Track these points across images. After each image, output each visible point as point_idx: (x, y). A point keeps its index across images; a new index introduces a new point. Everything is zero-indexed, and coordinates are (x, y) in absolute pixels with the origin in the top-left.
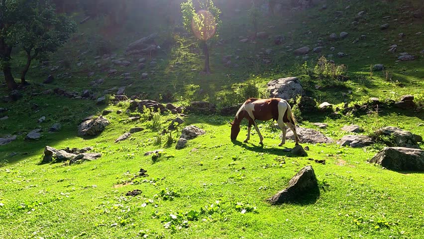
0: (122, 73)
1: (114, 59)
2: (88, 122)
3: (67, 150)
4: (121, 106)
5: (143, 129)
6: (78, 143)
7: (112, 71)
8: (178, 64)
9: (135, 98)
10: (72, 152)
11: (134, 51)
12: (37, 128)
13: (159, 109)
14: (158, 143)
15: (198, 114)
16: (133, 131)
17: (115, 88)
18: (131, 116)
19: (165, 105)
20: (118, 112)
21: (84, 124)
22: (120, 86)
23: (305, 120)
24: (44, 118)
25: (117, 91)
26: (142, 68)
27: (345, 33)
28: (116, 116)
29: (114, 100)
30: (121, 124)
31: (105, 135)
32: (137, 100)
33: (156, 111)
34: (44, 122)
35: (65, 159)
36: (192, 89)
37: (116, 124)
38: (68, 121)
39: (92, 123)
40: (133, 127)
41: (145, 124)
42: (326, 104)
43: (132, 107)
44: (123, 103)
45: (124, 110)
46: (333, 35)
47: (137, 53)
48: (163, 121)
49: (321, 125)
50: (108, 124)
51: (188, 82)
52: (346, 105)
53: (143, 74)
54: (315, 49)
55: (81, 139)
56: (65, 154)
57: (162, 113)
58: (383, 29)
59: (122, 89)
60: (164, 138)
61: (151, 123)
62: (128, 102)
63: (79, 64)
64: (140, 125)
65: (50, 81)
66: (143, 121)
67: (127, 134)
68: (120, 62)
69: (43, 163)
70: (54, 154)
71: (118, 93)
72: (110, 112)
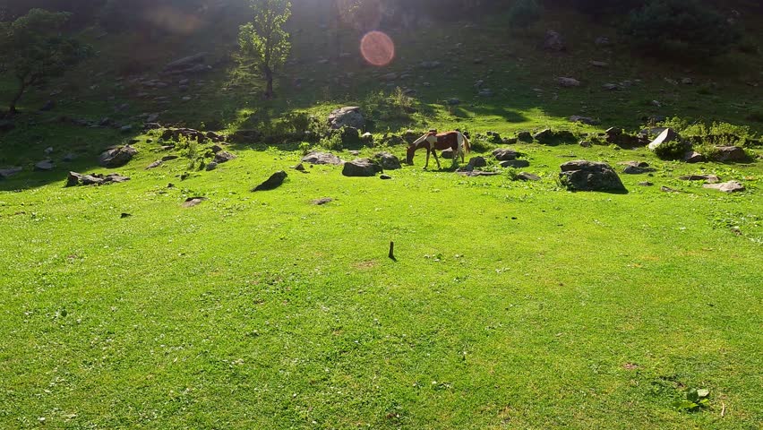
0: (155, 96)
1: (144, 80)
2: (111, 152)
3: (93, 175)
4: (151, 134)
5: (176, 157)
6: (105, 172)
7: (140, 94)
8: (234, 87)
9: (170, 126)
10: (98, 177)
11: (173, 72)
12: (45, 159)
13: (196, 137)
14: (192, 167)
15: (241, 142)
16: (165, 159)
17: (145, 114)
18: (165, 145)
19: (205, 133)
20: (148, 141)
21: (106, 153)
22: (152, 111)
23: (345, 148)
24: (51, 149)
25: (148, 117)
26: (184, 91)
27: (437, 63)
28: (145, 145)
29: (144, 129)
30: (152, 153)
31: (132, 163)
32: (172, 129)
33: (193, 139)
34: (51, 153)
35: (92, 182)
36: (245, 115)
37: (147, 153)
38: (85, 151)
39: (116, 152)
40: (166, 155)
41: (180, 152)
42: (368, 134)
43: (166, 136)
44: (154, 131)
45: (157, 139)
46: (424, 64)
47: (178, 74)
48: (200, 149)
49: (355, 152)
50: (136, 153)
51: (241, 107)
52: (386, 136)
53: (184, 98)
54: (402, 77)
55: (105, 169)
56: (91, 178)
57: (200, 141)
58: (477, 63)
59: (155, 116)
60: (197, 165)
61: (187, 151)
62: (161, 131)
63: (92, 87)
64: (174, 154)
65: (50, 107)
66: (178, 150)
67: (158, 161)
68: (152, 84)
69: (67, 186)
70: (80, 178)
71: (149, 120)
72: (138, 141)
